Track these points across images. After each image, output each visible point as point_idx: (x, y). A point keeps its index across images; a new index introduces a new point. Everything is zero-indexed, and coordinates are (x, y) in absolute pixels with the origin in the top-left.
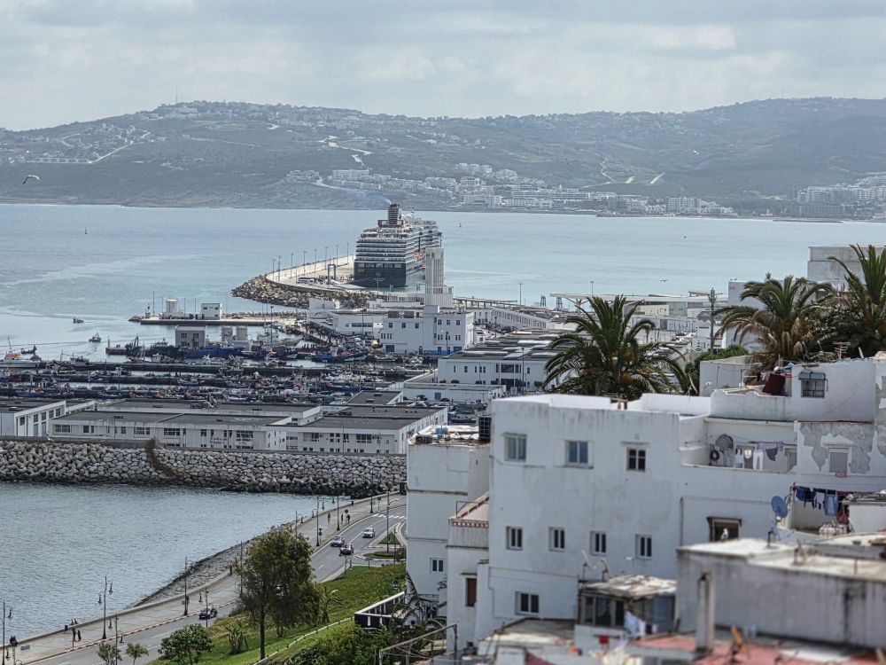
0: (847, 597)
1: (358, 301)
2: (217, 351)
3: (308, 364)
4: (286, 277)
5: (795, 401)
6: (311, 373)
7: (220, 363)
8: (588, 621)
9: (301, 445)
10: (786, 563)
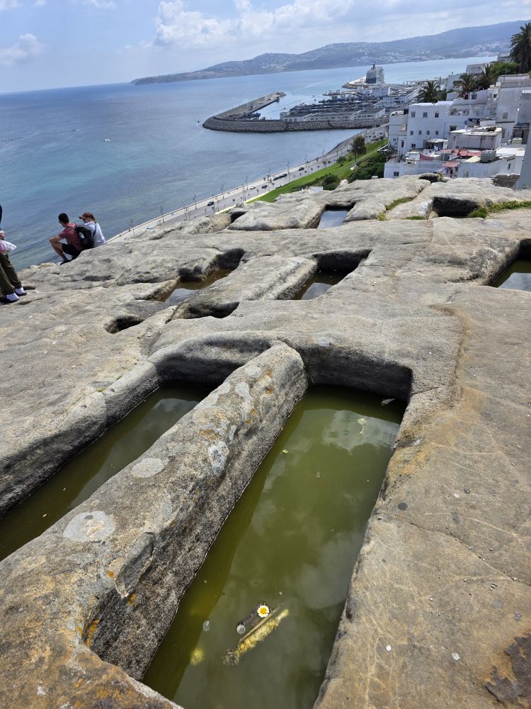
0: (482, 139)
1: (367, 87)
2: (340, 100)
3: (358, 101)
4: (352, 83)
5: (470, 100)
6: (358, 103)
7: (340, 102)
8: (426, 148)
9: (357, 118)
10: (470, 134)
